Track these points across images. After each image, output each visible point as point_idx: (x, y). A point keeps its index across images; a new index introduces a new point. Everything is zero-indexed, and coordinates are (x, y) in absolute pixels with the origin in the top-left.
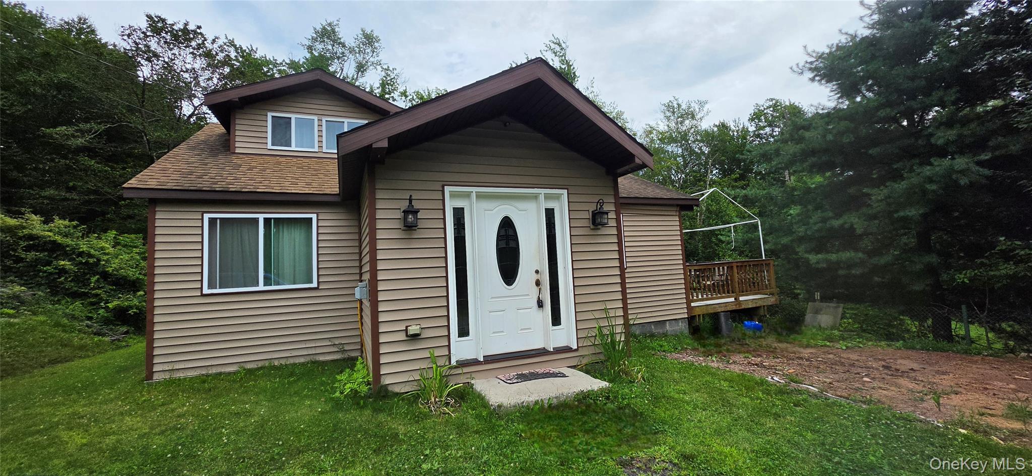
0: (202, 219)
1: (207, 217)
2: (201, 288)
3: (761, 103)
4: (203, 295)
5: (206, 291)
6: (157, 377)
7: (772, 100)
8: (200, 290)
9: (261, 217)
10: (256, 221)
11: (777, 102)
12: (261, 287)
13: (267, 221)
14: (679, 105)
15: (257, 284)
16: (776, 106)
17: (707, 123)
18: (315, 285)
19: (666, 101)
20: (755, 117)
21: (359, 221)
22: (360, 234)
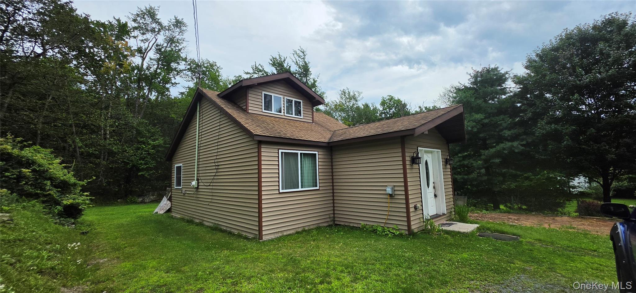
0: (278, 153)
1: (280, 151)
2: (279, 190)
3: (385, 97)
4: (280, 193)
5: (281, 191)
6: (264, 238)
7: (390, 96)
8: (278, 191)
9: (299, 152)
10: (297, 154)
11: (392, 97)
12: (300, 189)
13: (301, 154)
14: (349, 93)
15: (298, 188)
16: (391, 99)
17: (360, 104)
18: (318, 188)
19: (342, 89)
20: (383, 103)
21: (332, 156)
22: (332, 162)
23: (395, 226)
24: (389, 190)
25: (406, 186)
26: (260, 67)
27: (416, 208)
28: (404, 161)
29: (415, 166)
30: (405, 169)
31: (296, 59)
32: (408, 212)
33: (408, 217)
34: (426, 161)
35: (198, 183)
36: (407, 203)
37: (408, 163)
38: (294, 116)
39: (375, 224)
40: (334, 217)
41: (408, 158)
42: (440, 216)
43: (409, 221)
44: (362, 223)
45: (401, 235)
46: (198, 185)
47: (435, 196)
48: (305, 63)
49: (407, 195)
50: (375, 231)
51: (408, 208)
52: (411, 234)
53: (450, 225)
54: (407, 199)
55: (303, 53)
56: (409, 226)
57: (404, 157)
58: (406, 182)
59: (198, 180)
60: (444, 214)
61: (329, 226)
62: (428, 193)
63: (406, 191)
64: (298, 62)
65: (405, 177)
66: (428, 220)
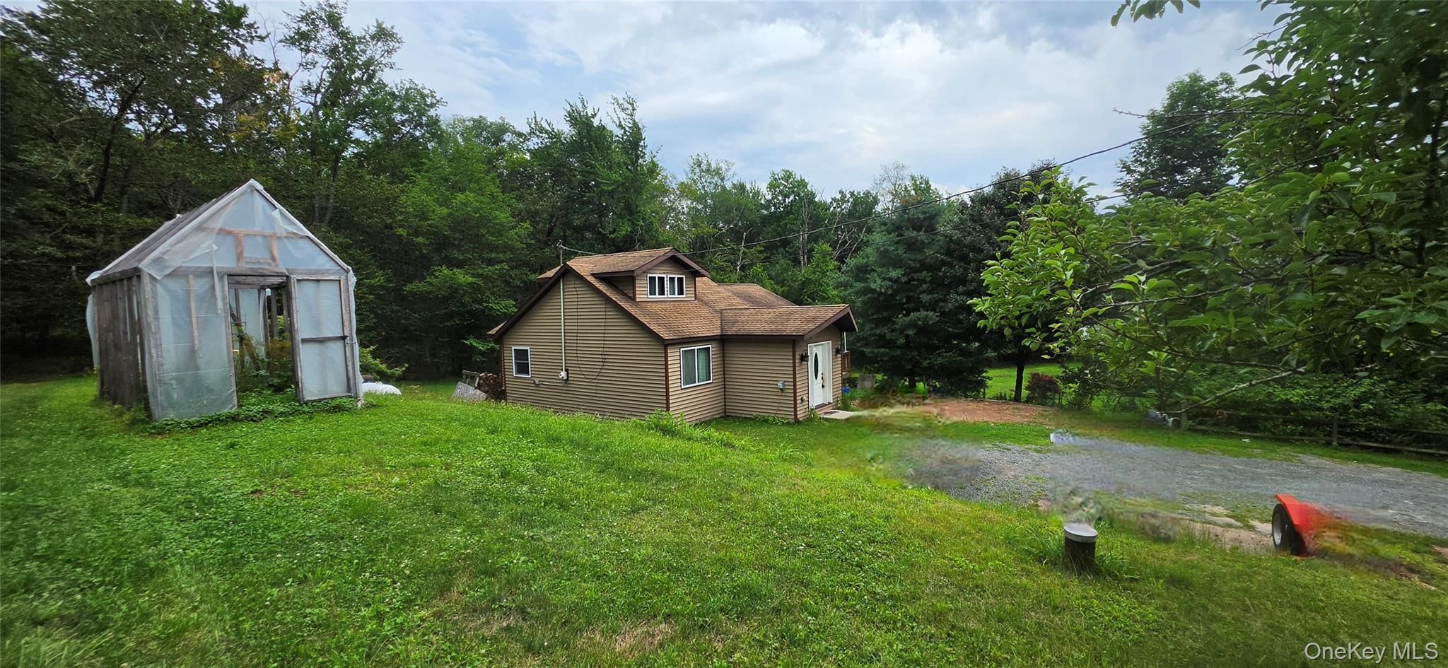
0: (680, 352)
1: (682, 349)
4: (682, 389)
5: (683, 387)
7: (787, 171)
8: (681, 387)
10: (695, 350)
12: (697, 384)
13: (697, 349)
14: (709, 163)
15: (695, 382)
16: (788, 175)
17: (730, 184)
18: (712, 380)
20: (772, 186)
21: (723, 346)
22: (724, 357)
23: (784, 416)
24: (780, 385)
25: (795, 382)
26: (545, 125)
27: (802, 400)
28: (794, 359)
29: (804, 363)
30: (794, 367)
31: (619, 118)
32: (795, 404)
33: (795, 408)
34: (816, 354)
35: (568, 374)
36: (795, 397)
37: (797, 361)
38: (676, 295)
39: (766, 415)
40: (725, 409)
41: (797, 357)
42: (826, 405)
43: (795, 411)
44: (755, 414)
45: (789, 423)
46: (568, 377)
47: (823, 386)
48: (635, 123)
49: (795, 389)
50: (766, 421)
51: (795, 400)
52: (797, 422)
53: (831, 413)
54: (795, 393)
55: (632, 105)
56: (796, 415)
57: (794, 356)
58: (795, 378)
59: (567, 370)
60: (830, 403)
61: (721, 417)
62: (815, 384)
63: (795, 385)
64: (623, 123)
65: (794, 374)
66: (812, 409)
